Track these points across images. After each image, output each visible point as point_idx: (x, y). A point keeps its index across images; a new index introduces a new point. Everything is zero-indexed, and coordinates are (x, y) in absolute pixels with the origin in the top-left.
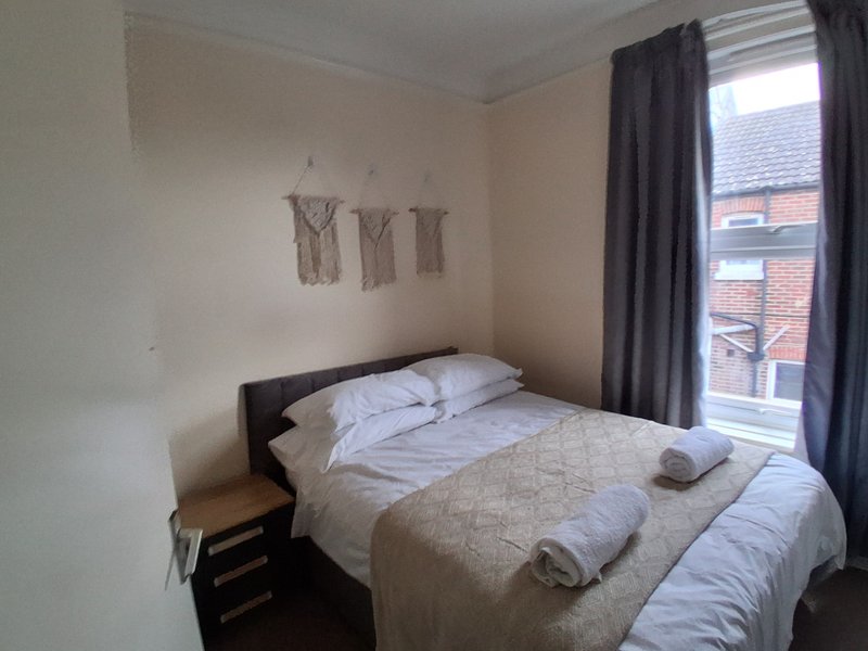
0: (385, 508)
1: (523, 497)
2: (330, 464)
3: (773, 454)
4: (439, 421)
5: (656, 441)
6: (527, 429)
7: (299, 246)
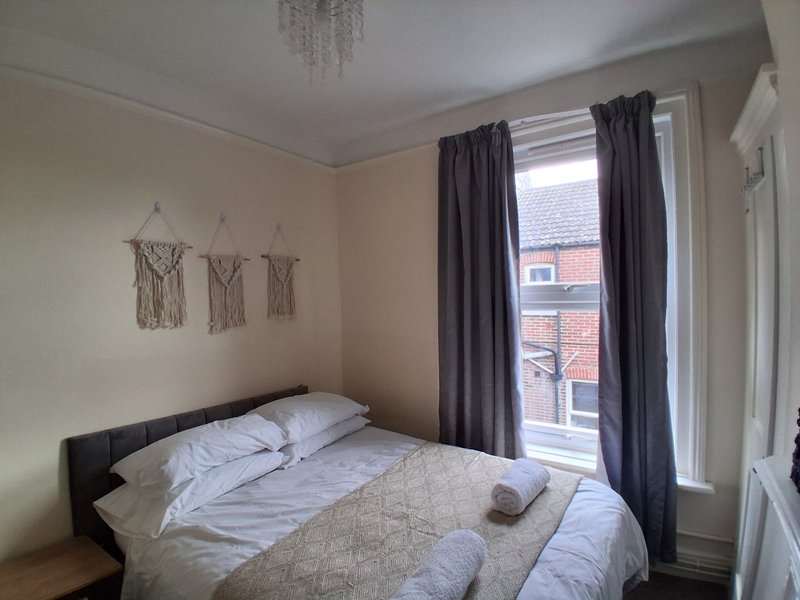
0: (223, 576)
1: (370, 548)
2: (162, 528)
3: (581, 479)
4: (286, 467)
5: (487, 473)
6: (373, 468)
7: (140, 289)
